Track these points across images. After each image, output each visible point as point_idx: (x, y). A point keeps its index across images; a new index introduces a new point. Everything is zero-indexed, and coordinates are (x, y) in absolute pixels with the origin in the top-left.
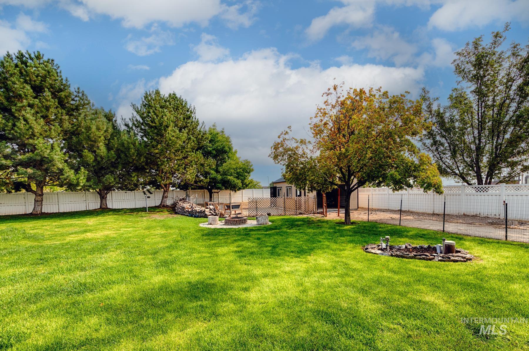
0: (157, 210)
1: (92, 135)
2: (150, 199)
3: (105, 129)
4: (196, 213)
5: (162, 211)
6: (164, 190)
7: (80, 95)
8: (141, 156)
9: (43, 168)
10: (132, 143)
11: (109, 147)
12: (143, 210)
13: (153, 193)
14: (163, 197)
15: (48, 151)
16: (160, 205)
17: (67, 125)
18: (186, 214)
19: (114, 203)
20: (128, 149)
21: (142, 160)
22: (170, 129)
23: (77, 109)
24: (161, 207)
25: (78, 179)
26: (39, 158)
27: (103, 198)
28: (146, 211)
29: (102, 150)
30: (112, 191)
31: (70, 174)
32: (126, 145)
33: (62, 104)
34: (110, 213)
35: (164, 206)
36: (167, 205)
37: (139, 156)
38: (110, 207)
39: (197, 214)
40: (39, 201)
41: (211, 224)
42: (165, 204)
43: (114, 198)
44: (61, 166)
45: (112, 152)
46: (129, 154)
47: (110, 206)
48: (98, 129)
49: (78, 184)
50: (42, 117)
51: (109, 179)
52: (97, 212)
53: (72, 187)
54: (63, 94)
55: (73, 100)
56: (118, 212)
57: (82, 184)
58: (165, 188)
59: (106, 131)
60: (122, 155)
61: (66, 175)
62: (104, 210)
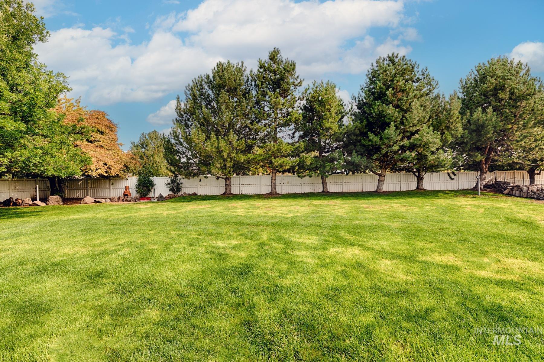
16: (476, 188)
40: (383, 181)
58: (485, 169)
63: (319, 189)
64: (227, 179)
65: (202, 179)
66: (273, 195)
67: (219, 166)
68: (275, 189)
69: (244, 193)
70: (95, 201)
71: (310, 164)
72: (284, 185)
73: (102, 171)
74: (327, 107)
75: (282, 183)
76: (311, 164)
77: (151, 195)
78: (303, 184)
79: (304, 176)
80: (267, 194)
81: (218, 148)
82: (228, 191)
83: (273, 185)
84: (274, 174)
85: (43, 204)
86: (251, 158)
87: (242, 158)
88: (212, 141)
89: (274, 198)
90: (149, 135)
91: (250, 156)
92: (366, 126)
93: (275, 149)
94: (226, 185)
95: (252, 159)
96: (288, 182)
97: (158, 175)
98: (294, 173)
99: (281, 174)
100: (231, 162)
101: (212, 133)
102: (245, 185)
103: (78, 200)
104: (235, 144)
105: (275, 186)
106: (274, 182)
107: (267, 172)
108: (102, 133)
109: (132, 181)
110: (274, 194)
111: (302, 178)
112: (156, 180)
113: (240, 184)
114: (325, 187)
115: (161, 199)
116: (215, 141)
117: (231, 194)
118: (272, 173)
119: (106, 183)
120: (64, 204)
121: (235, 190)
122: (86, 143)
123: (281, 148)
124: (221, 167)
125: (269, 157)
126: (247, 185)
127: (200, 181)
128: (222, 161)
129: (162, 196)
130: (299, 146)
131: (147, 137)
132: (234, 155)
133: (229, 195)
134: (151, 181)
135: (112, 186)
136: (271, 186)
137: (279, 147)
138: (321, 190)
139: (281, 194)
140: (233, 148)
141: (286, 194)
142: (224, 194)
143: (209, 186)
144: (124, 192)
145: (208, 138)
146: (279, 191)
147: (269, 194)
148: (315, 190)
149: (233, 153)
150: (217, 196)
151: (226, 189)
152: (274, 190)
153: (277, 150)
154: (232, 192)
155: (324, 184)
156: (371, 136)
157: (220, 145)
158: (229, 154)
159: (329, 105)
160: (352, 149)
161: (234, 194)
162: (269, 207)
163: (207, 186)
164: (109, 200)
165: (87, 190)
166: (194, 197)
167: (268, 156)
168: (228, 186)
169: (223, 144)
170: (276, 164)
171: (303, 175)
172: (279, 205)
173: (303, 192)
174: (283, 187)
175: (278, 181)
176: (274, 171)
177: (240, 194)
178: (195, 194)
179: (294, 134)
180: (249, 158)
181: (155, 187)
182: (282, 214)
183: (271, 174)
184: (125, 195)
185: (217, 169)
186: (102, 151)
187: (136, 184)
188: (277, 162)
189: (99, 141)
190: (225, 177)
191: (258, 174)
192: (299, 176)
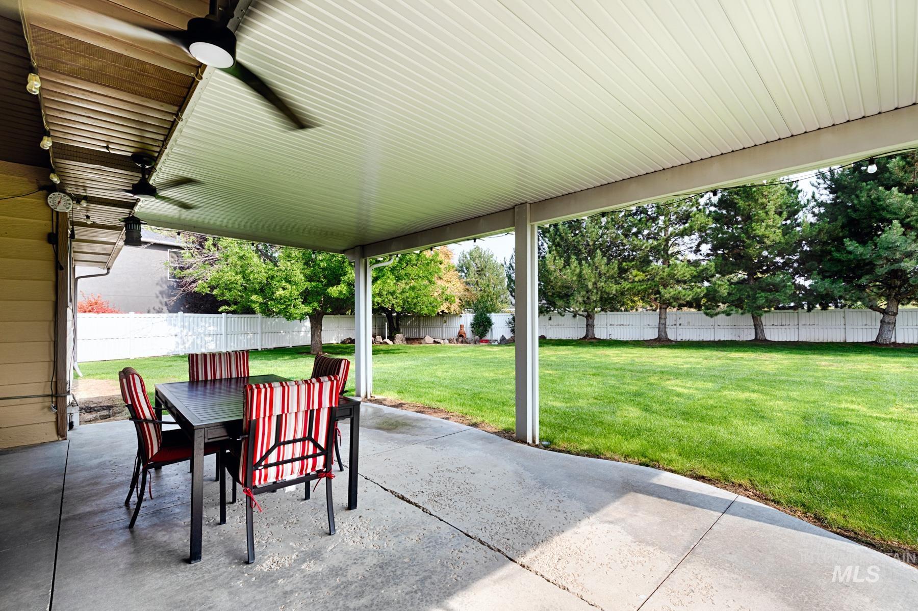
63: (749, 335)
64: (589, 317)
65: (552, 317)
66: (661, 342)
67: (580, 299)
68: (665, 332)
69: (614, 338)
70: (434, 341)
71: (726, 294)
72: (680, 327)
74: (760, 201)
75: (678, 325)
76: (729, 294)
77: (488, 337)
78: (716, 326)
79: (717, 314)
80: (651, 340)
81: (580, 275)
82: (590, 335)
83: (662, 326)
84: (663, 311)
85: (390, 343)
86: (627, 287)
87: (614, 288)
88: (573, 267)
89: (663, 346)
90: (471, 254)
91: (626, 285)
92: (843, 227)
93: (665, 274)
94: (587, 326)
95: (628, 289)
96: (689, 323)
97: (494, 311)
98: (699, 307)
99: (675, 309)
100: (597, 293)
101: (573, 256)
102: (615, 326)
103: (420, 339)
104: (603, 268)
105: (665, 328)
106: (663, 321)
107: (651, 306)
109: (468, 318)
110: (663, 341)
111: (712, 316)
112: (494, 317)
113: (608, 325)
114: (759, 331)
115: (503, 341)
116: (576, 267)
117: (595, 338)
118: (660, 308)
119: (438, 322)
120: (407, 343)
121: (600, 333)
123: (676, 272)
124: (584, 301)
125: (655, 286)
126: (618, 326)
127: (550, 319)
128: (584, 293)
129: (505, 339)
130: (706, 268)
131: (468, 256)
132: (603, 284)
133: (593, 340)
134: (489, 319)
135: (444, 324)
136: (659, 328)
137: (672, 271)
138: (753, 337)
139: (676, 342)
140: (600, 275)
141: (685, 342)
142: (585, 338)
143: (562, 326)
144: (459, 332)
145: (567, 263)
146: (672, 335)
147: (655, 340)
148: (741, 336)
149: (601, 282)
150: (575, 341)
151: (587, 331)
152: (663, 334)
153: (669, 275)
154: (596, 336)
155: (758, 326)
156: (851, 245)
157: (584, 272)
158: (595, 283)
159: (765, 196)
160: (813, 267)
161: (600, 339)
162: (655, 357)
163: (559, 326)
164: (447, 341)
165: (419, 328)
167: (654, 284)
168: (590, 326)
169: (587, 271)
170: (667, 296)
171: (715, 312)
172: (671, 355)
173: (716, 340)
174: (680, 331)
175: (669, 321)
176: (665, 306)
177: (608, 338)
178: (543, 337)
179: (699, 245)
180: (624, 288)
181: (493, 326)
182: (674, 364)
183: (658, 310)
184: (460, 336)
185: (578, 304)
187: (472, 322)
188: (668, 293)
190: (585, 314)
191: (637, 310)
192: (707, 314)
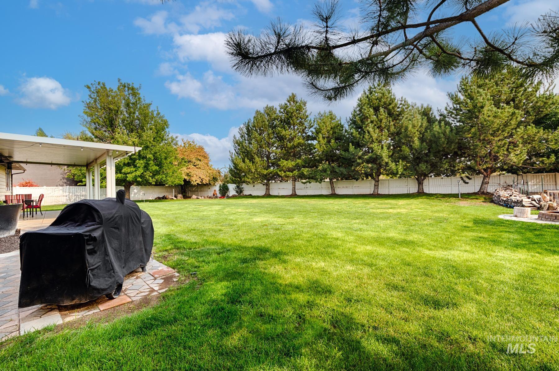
0: (471, 197)
1: (409, 133)
2: (469, 185)
3: (420, 124)
4: (511, 203)
5: (477, 199)
6: (484, 175)
7: (403, 102)
8: (452, 143)
9: (378, 162)
10: (442, 133)
11: (422, 140)
12: (455, 196)
13: (473, 179)
14: (483, 183)
15: (380, 151)
16: (479, 191)
17: (392, 129)
18: (501, 203)
19: (430, 188)
20: (439, 138)
21: (453, 147)
22: (486, 109)
23: (400, 113)
24: (479, 194)
25: (397, 169)
26: (374, 156)
27: (420, 183)
28: (459, 197)
29: (417, 143)
30: (430, 178)
31: (393, 165)
32: (436, 136)
33: (390, 114)
34: (423, 197)
35: (483, 193)
36: (488, 193)
37: (450, 143)
38: (427, 192)
39: (513, 203)
40: (376, 186)
41: (516, 216)
42: (485, 191)
43: (431, 184)
44: (387, 160)
45: (424, 144)
46: (440, 143)
47: (426, 190)
48: (414, 126)
49: (397, 173)
50: (378, 127)
51: (423, 167)
52: (414, 195)
53: (393, 174)
54: (391, 107)
55: (398, 108)
56: (431, 196)
57: (400, 173)
58: (485, 173)
59: (421, 126)
60: (434, 145)
61: (390, 166)
62: (420, 194)
64: (267, 185)
69: (280, 195)
70: (197, 198)
73: (199, 181)
75: (306, 188)
77: (228, 195)
78: (321, 188)
82: (267, 193)
84: (293, 181)
85: (176, 199)
96: (310, 187)
97: (230, 183)
102: (281, 189)
103: (190, 197)
105: (295, 189)
108: (200, 160)
112: (230, 186)
113: (278, 188)
115: (234, 197)
119: (205, 188)
120: (184, 199)
122: (193, 166)
127: (254, 186)
134: (228, 186)
142: (265, 195)
143: (259, 190)
144: (213, 193)
151: (266, 191)
152: (294, 192)
154: (270, 194)
155: (332, 188)
165: (193, 192)
166: (250, 196)
168: (267, 189)
177: (278, 195)
178: (251, 195)
181: (229, 190)
184: (214, 195)
186: (199, 170)
189: (198, 165)
